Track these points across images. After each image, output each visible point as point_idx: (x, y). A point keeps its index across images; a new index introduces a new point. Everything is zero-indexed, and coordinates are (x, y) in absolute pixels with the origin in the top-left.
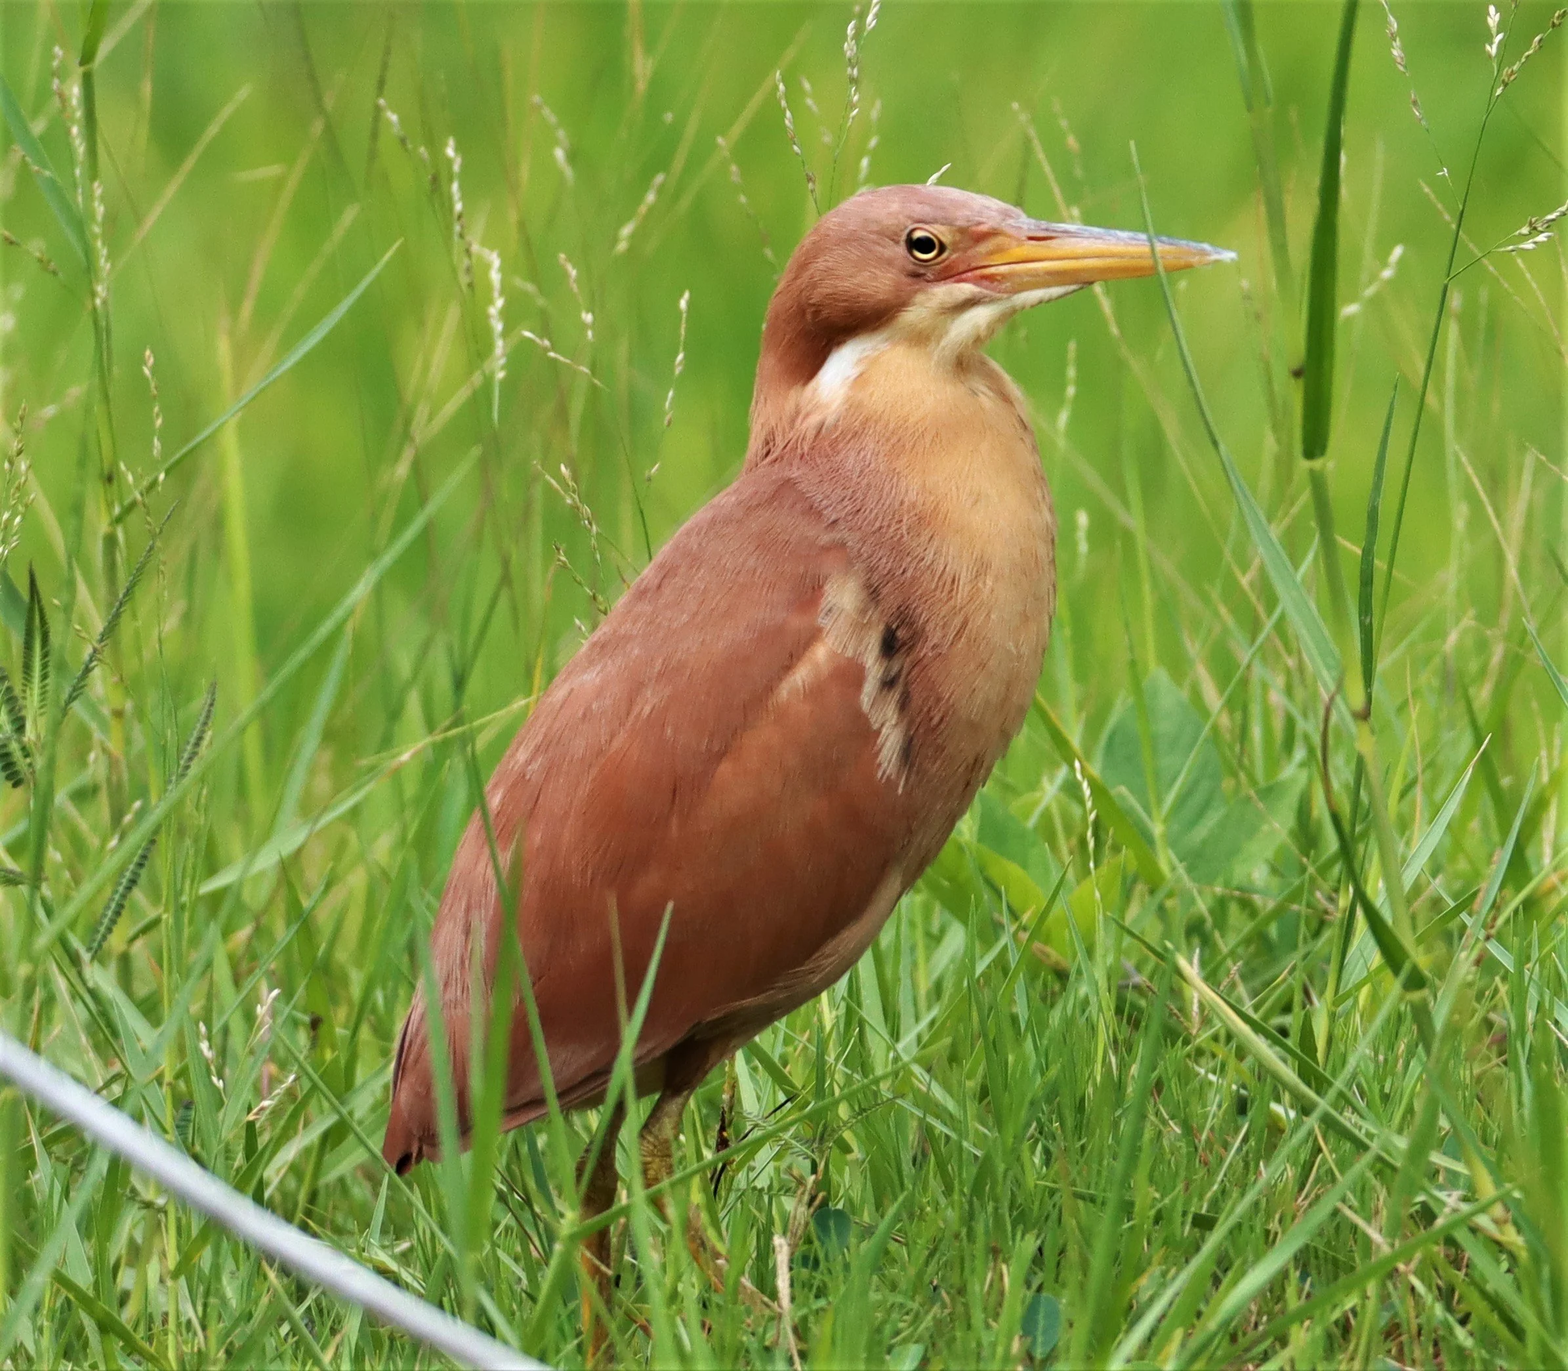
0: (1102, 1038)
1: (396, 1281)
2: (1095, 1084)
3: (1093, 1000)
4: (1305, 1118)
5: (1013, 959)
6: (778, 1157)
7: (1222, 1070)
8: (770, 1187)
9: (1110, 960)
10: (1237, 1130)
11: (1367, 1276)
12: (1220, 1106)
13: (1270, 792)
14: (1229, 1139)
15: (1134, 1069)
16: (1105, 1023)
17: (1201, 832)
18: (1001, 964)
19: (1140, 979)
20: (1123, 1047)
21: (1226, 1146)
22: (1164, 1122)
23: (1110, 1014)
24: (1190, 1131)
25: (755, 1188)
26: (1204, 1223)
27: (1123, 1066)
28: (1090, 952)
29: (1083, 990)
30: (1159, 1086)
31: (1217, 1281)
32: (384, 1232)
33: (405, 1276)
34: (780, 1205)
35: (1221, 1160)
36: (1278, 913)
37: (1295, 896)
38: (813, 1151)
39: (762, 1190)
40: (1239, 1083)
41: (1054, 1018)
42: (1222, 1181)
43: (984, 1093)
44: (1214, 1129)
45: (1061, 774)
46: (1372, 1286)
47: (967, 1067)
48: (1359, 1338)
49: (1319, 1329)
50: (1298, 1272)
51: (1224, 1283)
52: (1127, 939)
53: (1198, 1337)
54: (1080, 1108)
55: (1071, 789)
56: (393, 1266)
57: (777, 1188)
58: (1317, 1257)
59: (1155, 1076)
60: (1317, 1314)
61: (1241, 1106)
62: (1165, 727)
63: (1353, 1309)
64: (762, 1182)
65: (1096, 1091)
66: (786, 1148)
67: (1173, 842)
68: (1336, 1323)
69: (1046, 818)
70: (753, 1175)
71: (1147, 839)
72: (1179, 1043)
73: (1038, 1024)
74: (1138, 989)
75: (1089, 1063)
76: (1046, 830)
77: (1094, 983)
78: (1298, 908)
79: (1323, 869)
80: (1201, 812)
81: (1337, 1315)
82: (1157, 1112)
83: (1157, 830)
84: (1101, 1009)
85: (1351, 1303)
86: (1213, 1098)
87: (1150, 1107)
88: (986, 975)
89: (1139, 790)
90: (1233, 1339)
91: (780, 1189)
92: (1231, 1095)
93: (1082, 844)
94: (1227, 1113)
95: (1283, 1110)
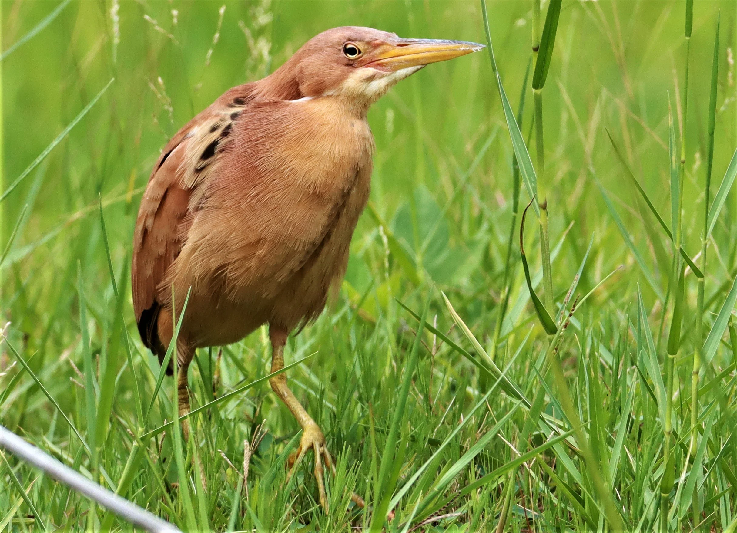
0: (390, 353)
1: (61, 459)
2: (385, 376)
3: (386, 338)
4: (482, 395)
5: (350, 317)
6: (238, 405)
7: (445, 371)
8: (235, 419)
9: (395, 319)
10: (451, 399)
11: (508, 467)
12: (442, 388)
13: (472, 244)
14: (447, 404)
15: (404, 370)
16: (391, 348)
17: (439, 260)
18: (344, 318)
19: (408, 328)
20: (400, 360)
21: (445, 407)
22: (417, 395)
23: (394, 344)
24: (428, 399)
25: (227, 419)
26: (435, 443)
27: (399, 369)
28: (385, 313)
29: (382, 332)
30: (415, 378)
31: (439, 470)
32: (55, 435)
33: (65, 456)
34: (239, 428)
35: (443, 413)
36: (474, 299)
37: (481, 291)
38: (254, 403)
39: (231, 420)
40: (452, 377)
41: (368, 346)
42: (443, 423)
43: (334, 379)
44: (439, 399)
45: (374, 232)
46: (511, 473)
47: (326, 365)
48: (504, 497)
49: (485, 492)
50: (477, 466)
51: (442, 471)
52: (403, 309)
53: (430, 494)
54: (379, 387)
55: (379, 239)
56: (59, 451)
57: (238, 420)
58: (486, 459)
59: (414, 373)
60: (485, 485)
61: (453, 388)
62: (424, 211)
63: (502, 484)
64: (231, 417)
65: (386, 378)
66: (242, 401)
67: (425, 265)
68: (494, 490)
69: (367, 253)
70: (227, 413)
71: (413, 263)
72: (425, 358)
73: (360, 348)
74: (407, 333)
75: (383, 365)
76: (367, 258)
77: (386, 329)
78: (483, 297)
79: (494, 280)
80: (440, 251)
81: (495, 485)
82: (414, 389)
83: (418, 259)
84: (389, 341)
85: (502, 480)
86: (439, 384)
87: (411, 388)
88: (337, 324)
89: (410, 241)
90: (445, 496)
91: (239, 420)
92: (448, 383)
93: (383, 265)
94: (446, 392)
95: (472, 391)
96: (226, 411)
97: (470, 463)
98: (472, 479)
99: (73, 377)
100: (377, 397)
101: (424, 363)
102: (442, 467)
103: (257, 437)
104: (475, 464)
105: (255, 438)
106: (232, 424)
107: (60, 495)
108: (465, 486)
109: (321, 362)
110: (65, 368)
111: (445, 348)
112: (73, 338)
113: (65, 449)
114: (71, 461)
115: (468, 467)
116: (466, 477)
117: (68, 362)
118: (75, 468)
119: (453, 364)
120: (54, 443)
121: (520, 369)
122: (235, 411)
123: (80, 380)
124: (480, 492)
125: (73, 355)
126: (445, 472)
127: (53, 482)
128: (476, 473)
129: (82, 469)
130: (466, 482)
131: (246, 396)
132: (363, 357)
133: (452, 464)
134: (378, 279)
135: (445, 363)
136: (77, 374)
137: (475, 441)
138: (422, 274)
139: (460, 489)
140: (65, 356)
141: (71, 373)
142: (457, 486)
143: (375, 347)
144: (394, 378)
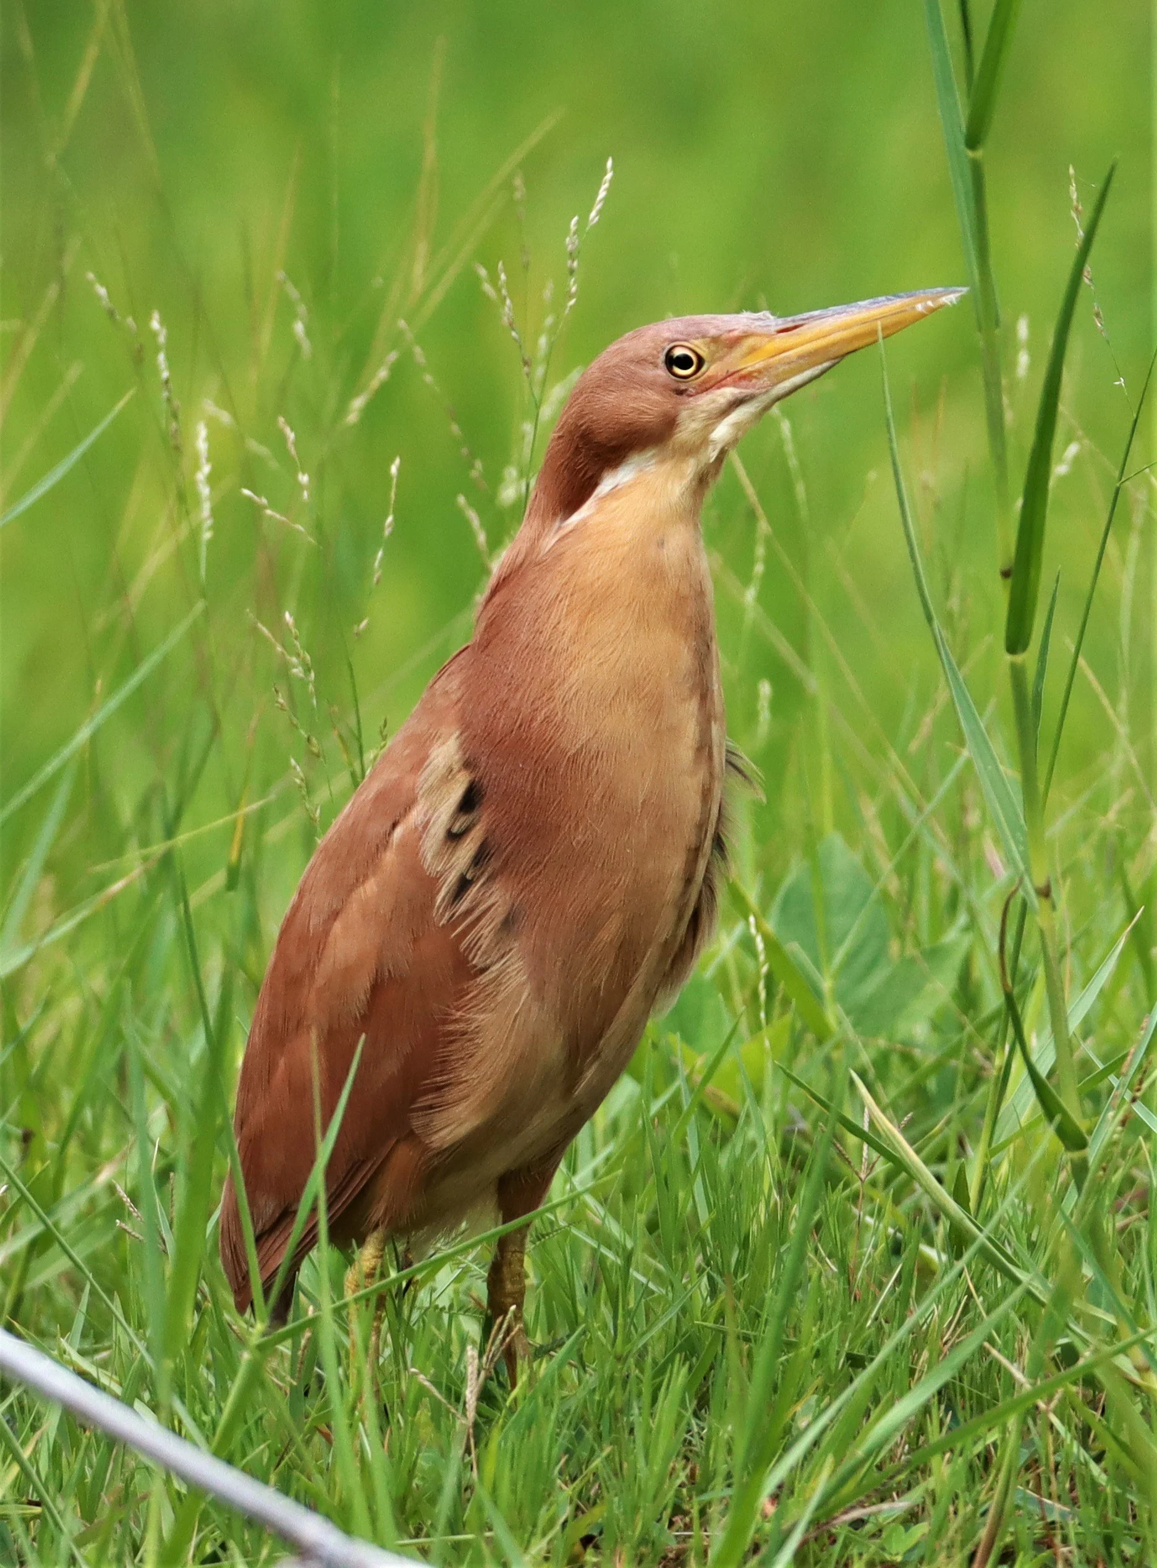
0: (768, 1179)
1: (96, 1384)
2: (758, 1222)
3: (761, 1144)
4: (955, 1260)
5: (686, 1102)
6: (458, 1280)
7: (879, 1214)
8: (451, 1307)
9: (778, 1106)
10: (893, 1270)
11: (1010, 1410)
12: (875, 1247)
13: (935, 954)
14: (884, 1280)
15: (795, 1210)
16: (770, 1166)
17: (869, 987)
18: (674, 1103)
19: (805, 1125)
20: (787, 1189)
21: (881, 1286)
22: (823, 1262)
23: (777, 1157)
24: (846, 1271)
25: (437, 1307)
26: (856, 1362)
27: (787, 1208)
28: (758, 1096)
29: (752, 1134)
30: (818, 1226)
31: (868, 1413)
32: (84, 1337)
33: (104, 1379)
34: (460, 1326)
35: (875, 1299)
36: (939, 1066)
37: (954, 1052)
39: (443, 1309)
40: (895, 1227)
41: (723, 1160)
42: (876, 1319)
43: (653, 1227)
44: (869, 1269)
45: (739, 929)
46: (1013, 1423)
47: (640, 1200)
48: (1000, 1470)
49: (961, 1461)
50: (944, 1407)
51: (873, 1415)
52: (794, 1089)
53: (848, 1463)
54: (745, 1245)
55: (746, 943)
56: (94, 1371)
57: (457, 1308)
58: (963, 1396)
59: (816, 1218)
60: (959, 1446)
61: (896, 1248)
62: (838, 888)
63: (995, 1444)
64: (443, 1302)
65: (760, 1229)
66: (466, 1271)
67: (840, 996)
68: (978, 1456)
69: (723, 971)
70: (435, 1295)
71: (817, 993)
72: (841, 1186)
73: (708, 1164)
74: (802, 1134)
75: (755, 1201)
76: (722, 981)
77: (762, 1127)
78: (957, 1063)
79: (981, 1028)
80: (869, 970)
81: (979, 1448)
82: (816, 1251)
83: (827, 985)
84: (767, 1152)
85: (994, 1437)
86: (869, 1240)
87: (810, 1248)
88: (660, 1115)
89: (811, 946)
90: (880, 1467)
91: (460, 1309)
92: (887, 1237)
93: (755, 994)
94: (882, 1256)
95: (934, 1254)
96: (433, 1290)
97: (930, 1400)
98: (934, 1434)
99: (122, 1220)
100: (742, 1263)
101: (839, 1195)
102: (872, 1407)
103: (498, 1342)
104: (941, 1402)
105: (493, 1344)
106: (445, 1317)
107: (94, 1459)
108: (918, 1447)
109: (628, 1194)
110: (105, 1201)
111: (882, 1167)
112: (120, 1141)
113: (105, 1365)
114: (118, 1389)
115: (926, 1410)
116: (921, 1430)
117: (111, 1190)
118: (127, 1400)
119: (897, 1201)
120: (82, 1352)
121: (1034, 1210)
122: (450, 1291)
123: (135, 1224)
124: (951, 1461)
125: (122, 1174)
126: (878, 1419)
127: (79, 1430)
128: (942, 1424)
129: (137, 1404)
130: (923, 1438)
131: (473, 1261)
132: (713, 1182)
133: (891, 1404)
135: (880, 1197)
136: (129, 1213)
137: (939, 1356)
138: (833, 1015)
139: (910, 1452)
140: (105, 1175)
141: (117, 1210)
142: (903, 1448)
143: (738, 1163)
144: (777, 1226)
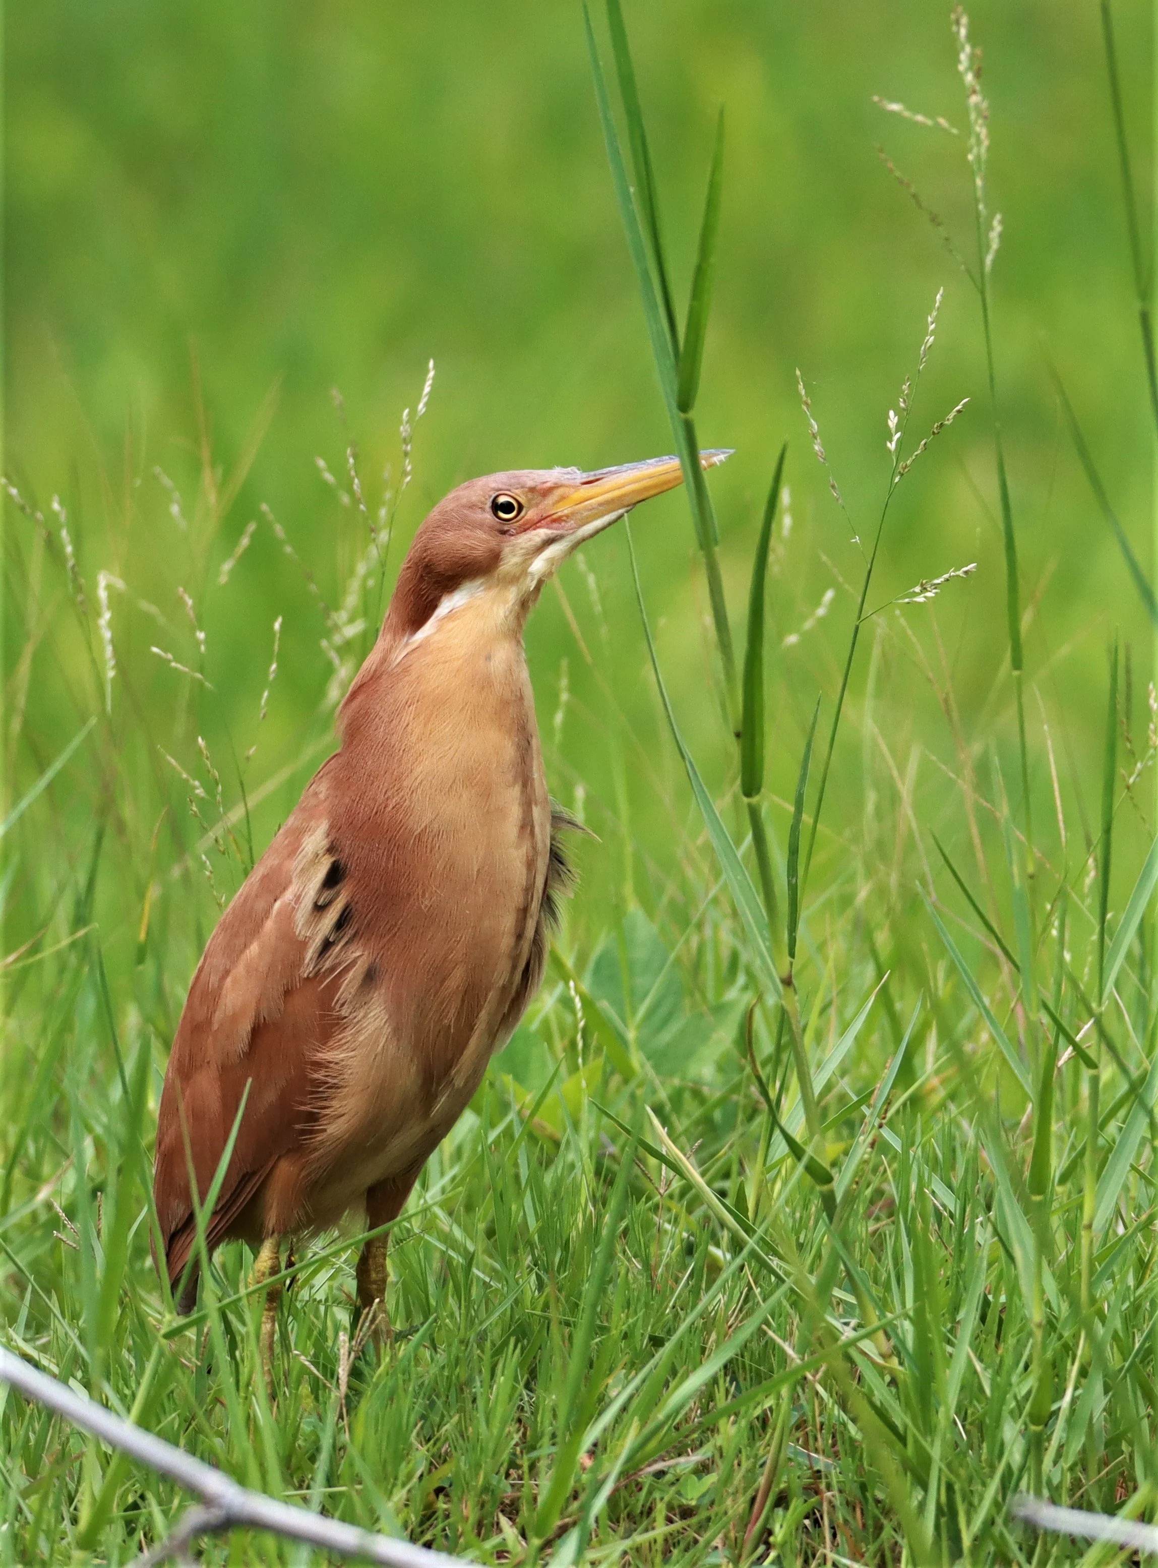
0: (584, 1194)
2: (576, 1228)
3: (578, 1165)
4: (737, 1256)
5: (517, 1131)
6: (331, 1278)
7: (676, 1221)
8: (327, 1300)
9: (592, 1134)
10: (686, 1268)
11: (782, 1381)
12: (672, 1249)
13: (720, 1009)
14: (680, 1275)
15: (607, 1218)
16: (586, 1182)
17: (666, 1037)
18: (508, 1133)
19: (613, 1150)
20: (600, 1201)
21: (677, 1281)
22: (629, 1260)
23: (591, 1175)
24: (648, 1268)
25: (315, 1300)
26: (657, 1342)
27: (600, 1217)
28: (576, 1125)
29: (571, 1157)
30: (624, 1232)
31: (667, 1384)
32: (28, 1326)
33: (45, 1362)
34: (333, 1315)
35: (673, 1291)
36: (723, 1101)
37: (736, 1089)
39: (320, 1301)
40: (687, 1231)
41: (548, 1179)
42: (674, 1307)
43: (490, 1233)
44: (667, 1266)
45: (560, 990)
46: (785, 1391)
47: (479, 1212)
48: (774, 1430)
49: (743, 1423)
50: (728, 1379)
51: (671, 1385)
52: (604, 1120)
53: (650, 1426)
54: (566, 1247)
55: (566, 1002)
56: (35, 1354)
57: (332, 1301)
58: (743, 1369)
59: (623, 1224)
60: (741, 1410)
61: (689, 1250)
62: (640, 954)
63: (771, 1409)
64: (320, 1296)
65: (578, 1233)
66: (338, 1271)
67: (642, 1045)
68: (758, 1418)
69: (545, 1024)
70: (313, 1291)
71: (624, 1042)
72: (644, 1199)
73: (535, 1182)
74: (613, 1157)
75: (574, 1212)
76: (545, 1032)
77: (579, 1151)
78: (737, 1098)
80: (666, 1021)
81: (758, 1412)
82: (624, 1252)
83: (631, 1035)
84: (583, 1172)
85: (769, 1402)
86: (667, 1243)
87: (618, 1249)
88: (497, 1142)
89: (618, 1004)
90: (677, 1428)
91: (333, 1302)
92: (682, 1240)
93: (573, 1044)
94: (678, 1255)
95: (719, 1253)
96: (312, 1287)
97: (716, 1373)
98: (721, 1401)
99: (58, 1231)
100: (563, 1263)
101: (642, 1207)
102: (669, 1379)
104: (726, 1375)
105: (361, 1330)
106: (322, 1308)
107: (37, 1426)
108: (708, 1412)
109: (469, 1207)
110: (43, 1217)
111: (677, 1184)
112: (57, 1165)
113: (44, 1349)
114: (55, 1370)
115: (715, 1381)
116: (711, 1398)
117: (49, 1206)
118: (63, 1379)
119: (689, 1211)
120: (25, 1340)
121: (801, 1217)
122: (326, 1287)
123: (67, 1236)
124: (734, 1423)
125: (57, 1193)
126: (676, 1388)
127: (24, 1403)
128: (727, 1391)
129: (72, 1382)
130: (711, 1404)
131: (345, 1261)
132: (539, 1197)
133: (685, 1377)
134: (563, 1070)
135: (677, 1207)
136: (65, 1226)
137: (724, 1336)
138: (636, 1059)
139: (701, 1415)
140: (43, 1194)
141: (54, 1223)
142: (696, 1411)
143: (559, 1181)
144: (592, 1232)
